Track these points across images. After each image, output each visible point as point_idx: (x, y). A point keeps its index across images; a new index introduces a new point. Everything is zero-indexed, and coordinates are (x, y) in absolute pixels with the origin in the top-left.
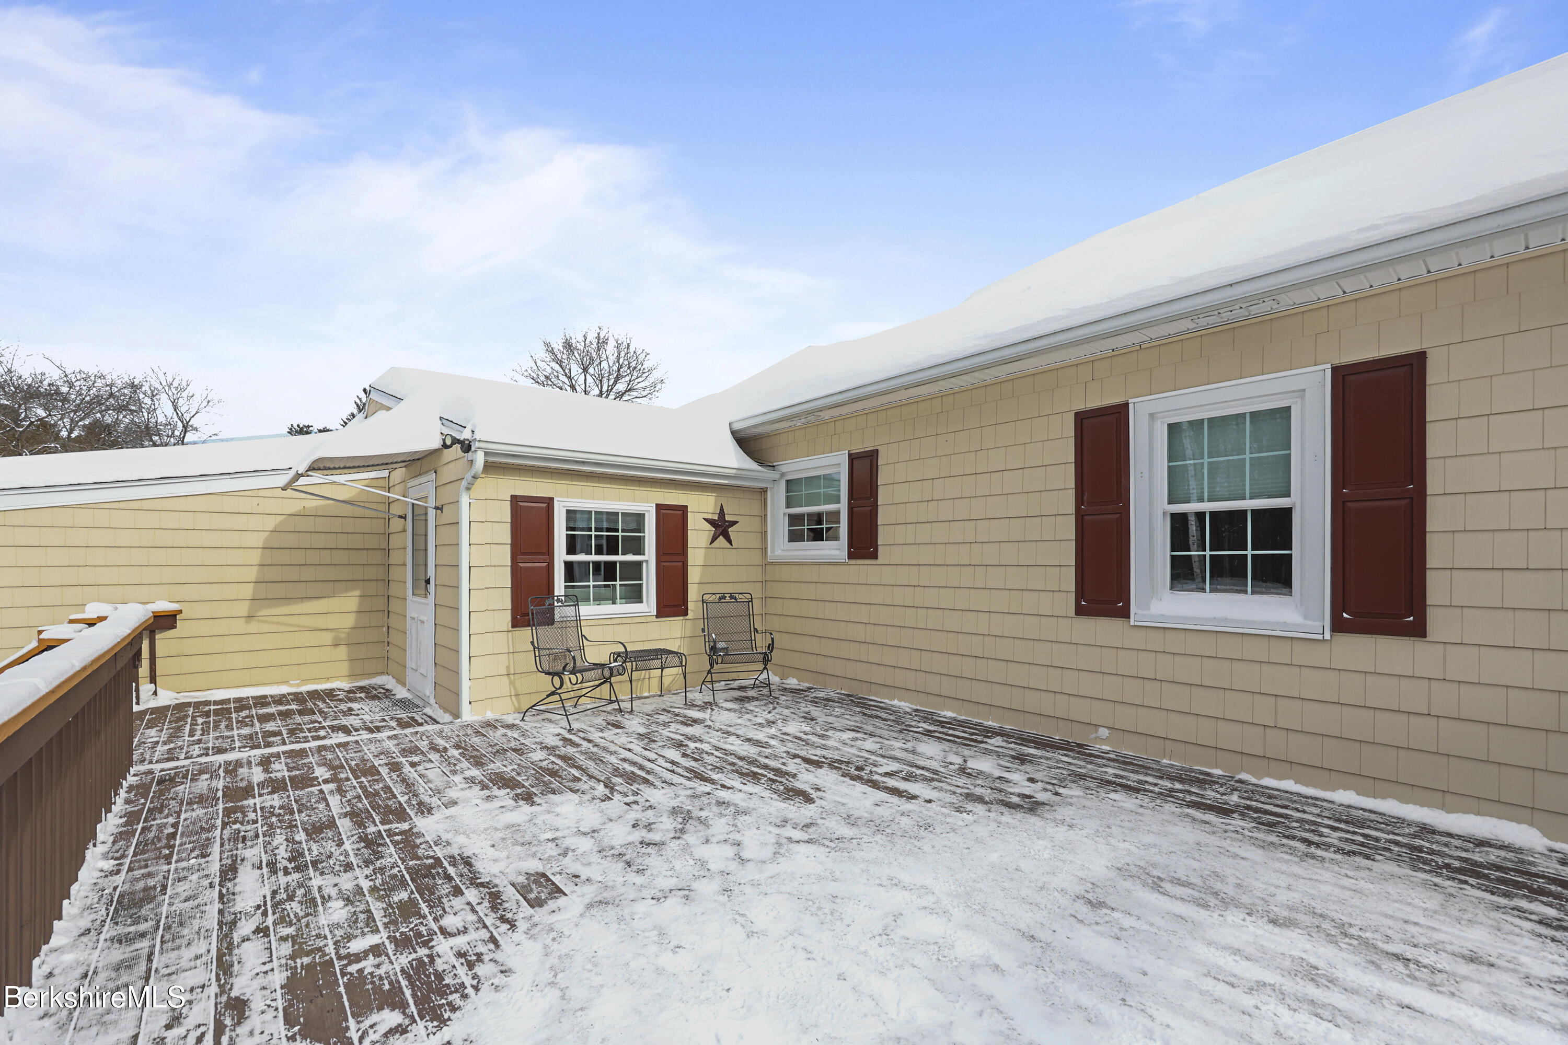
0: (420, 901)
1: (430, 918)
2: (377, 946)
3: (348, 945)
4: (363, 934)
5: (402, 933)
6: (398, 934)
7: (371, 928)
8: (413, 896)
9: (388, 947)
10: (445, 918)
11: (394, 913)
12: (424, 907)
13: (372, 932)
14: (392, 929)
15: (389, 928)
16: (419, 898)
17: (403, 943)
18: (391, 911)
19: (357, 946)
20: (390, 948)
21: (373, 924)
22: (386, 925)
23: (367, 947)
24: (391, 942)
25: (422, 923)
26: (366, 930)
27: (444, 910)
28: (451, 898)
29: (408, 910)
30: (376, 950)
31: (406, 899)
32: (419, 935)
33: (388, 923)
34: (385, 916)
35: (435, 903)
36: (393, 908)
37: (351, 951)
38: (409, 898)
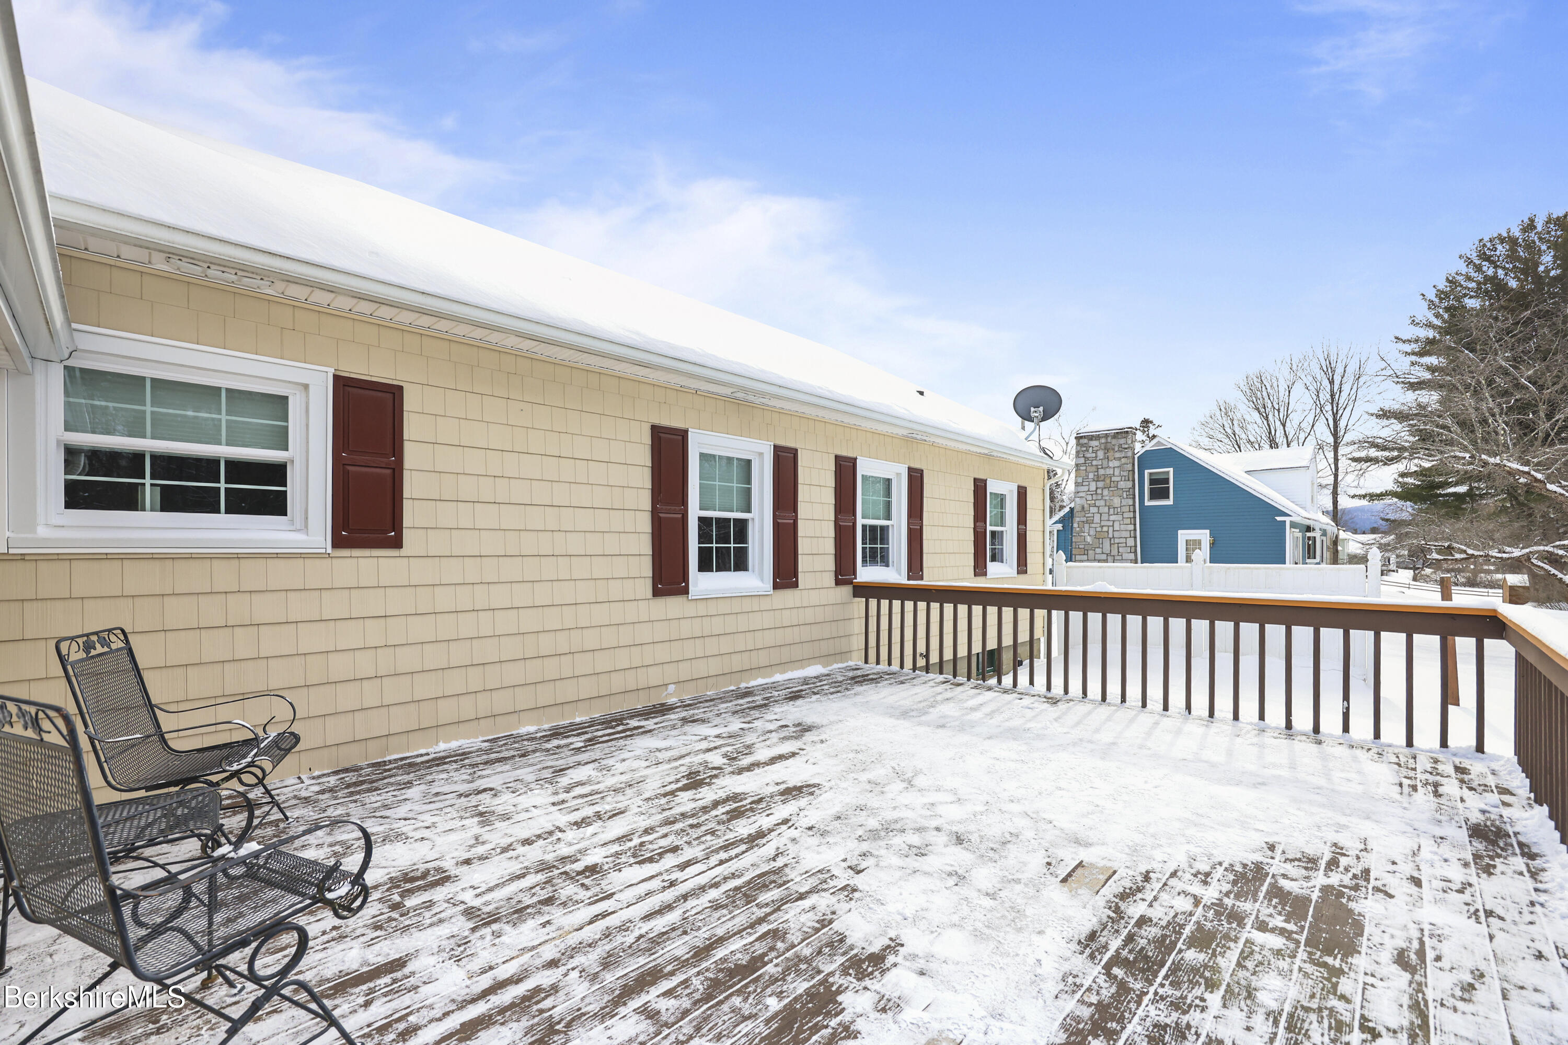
0: (1184, 937)
1: (1194, 919)
2: (1259, 929)
3: (1283, 947)
4: (1262, 947)
5: (1230, 923)
6: (1234, 925)
7: (1250, 948)
8: (1184, 947)
9: (1251, 922)
10: (1184, 910)
11: (1217, 945)
12: (1187, 931)
13: (1253, 944)
14: (1234, 934)
15: (1236, 936)
16: (1181, 941)
17: (1237, 918)
18: (1219, 949)
19: (1277, 942)
20: (1249, 922)
21: (1246, 949)
22: (1236, 940)
23: (1268, 935)
24: (1245, 924)
25: (1205, 920)
26: (1257, 949)
27: (1176, 916)
28: (1155, 921)
29: (1201, 939)
30: (1262, 927)
31: (1193, 949)
32: (1218, 914)
33: (1231, 940)
34: (1229, 948)
35: (1175, 926)
36: (1214, 951)
37: (1284, 941)
38: (1189, 948)
